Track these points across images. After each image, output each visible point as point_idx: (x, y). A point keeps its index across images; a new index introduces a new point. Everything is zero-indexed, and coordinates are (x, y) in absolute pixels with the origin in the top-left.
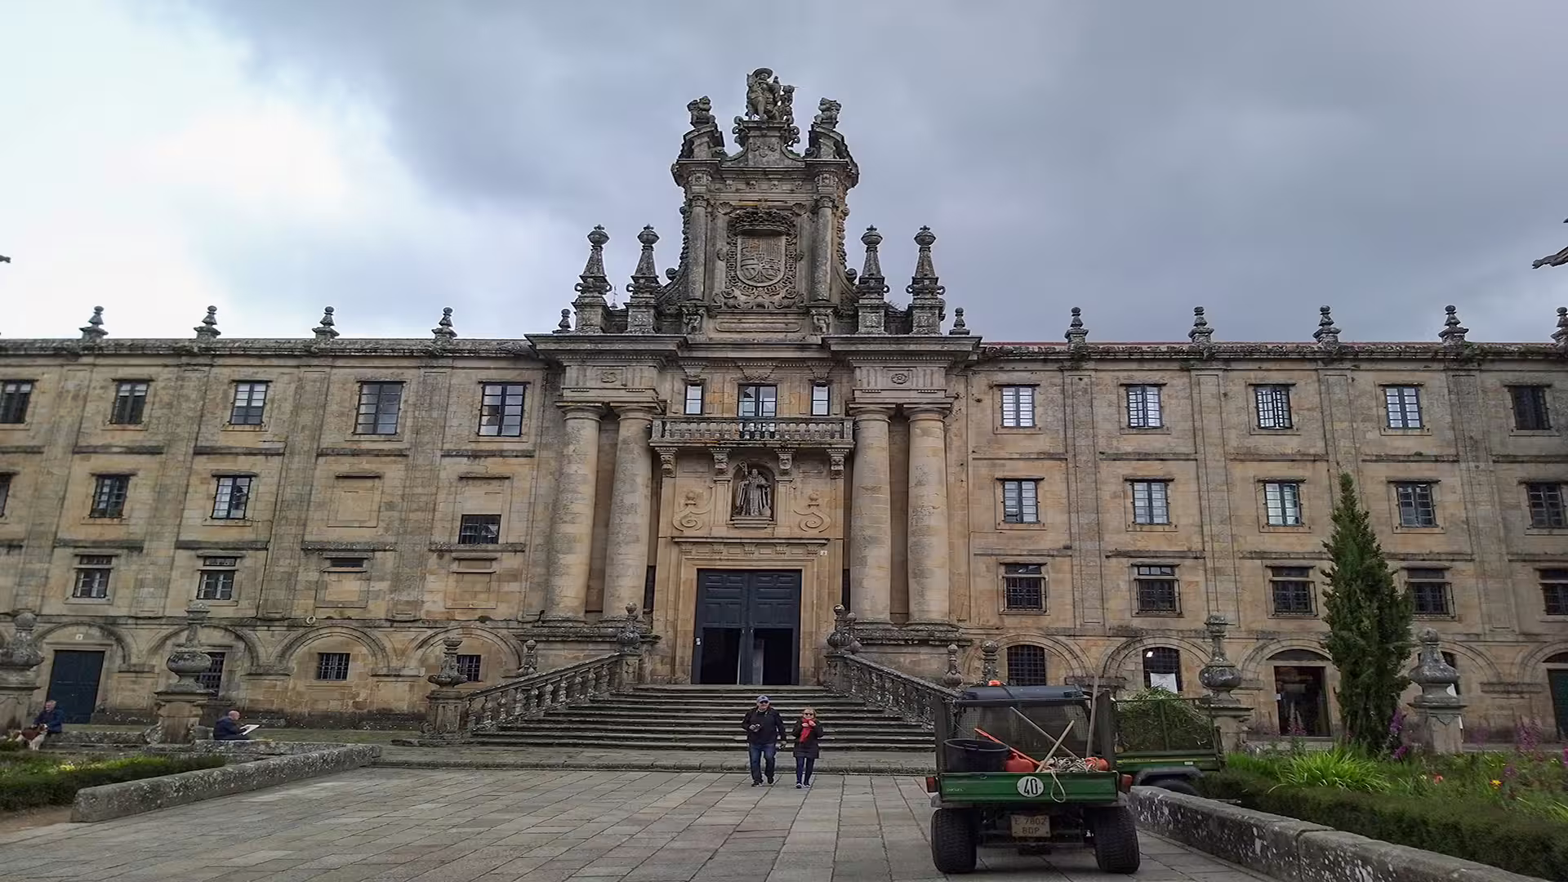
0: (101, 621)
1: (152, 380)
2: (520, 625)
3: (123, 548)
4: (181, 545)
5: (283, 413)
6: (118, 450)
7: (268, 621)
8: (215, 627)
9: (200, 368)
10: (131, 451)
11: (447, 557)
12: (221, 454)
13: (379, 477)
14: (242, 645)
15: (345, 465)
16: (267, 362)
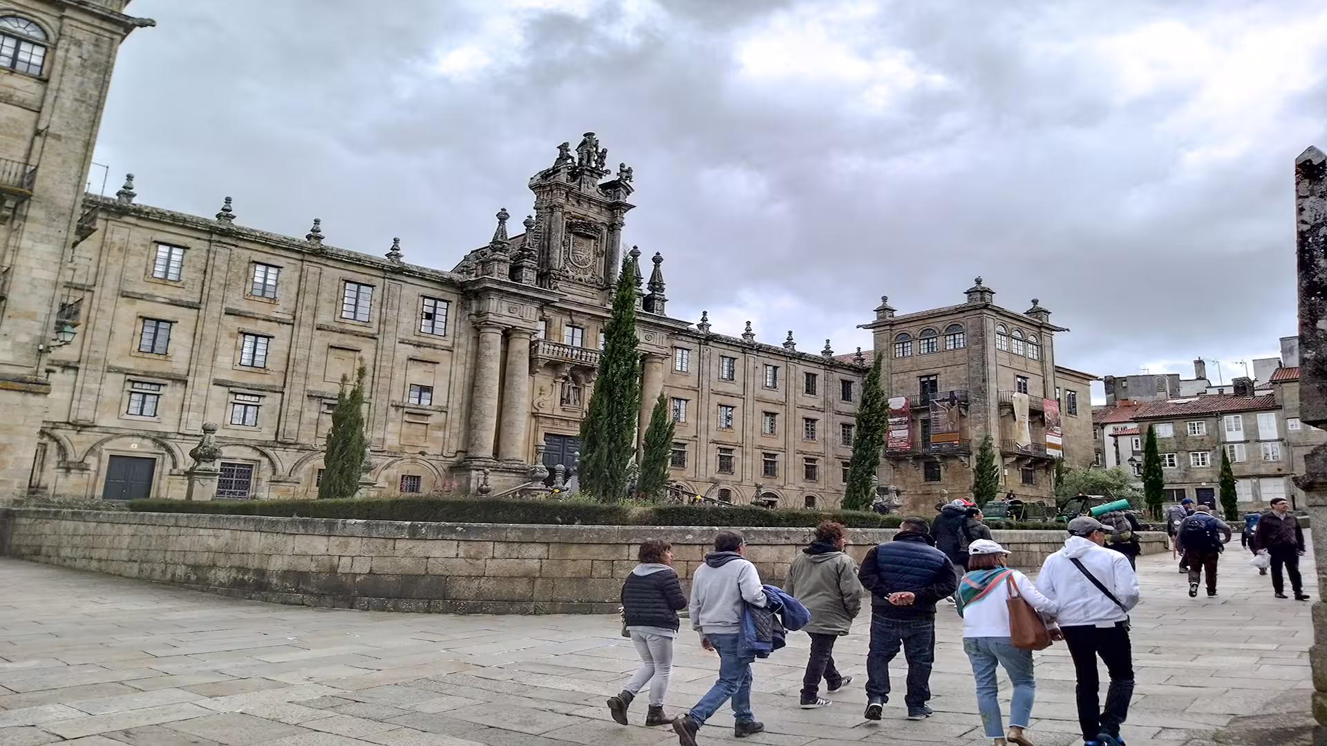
0: (154, 435)
1: (188, 248)
2: (444, 459)
3: (170, 379)
4: (218, 383)
5: (290, 293)
6: (163, 300)
7: (285, 445)
8: (246, 446)
9: (228, 246)
10: (173, 303)
11: (401, 410)
12: (246, 317)
13: (359, 351)
14: (265, 460)
15: (335, 339)
16: (277, 252)
